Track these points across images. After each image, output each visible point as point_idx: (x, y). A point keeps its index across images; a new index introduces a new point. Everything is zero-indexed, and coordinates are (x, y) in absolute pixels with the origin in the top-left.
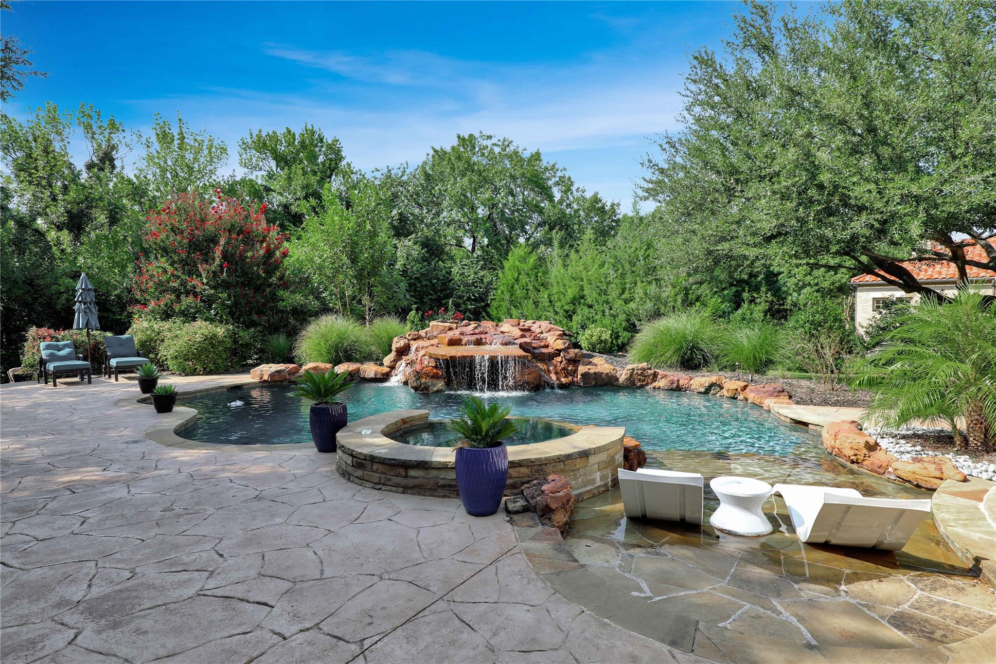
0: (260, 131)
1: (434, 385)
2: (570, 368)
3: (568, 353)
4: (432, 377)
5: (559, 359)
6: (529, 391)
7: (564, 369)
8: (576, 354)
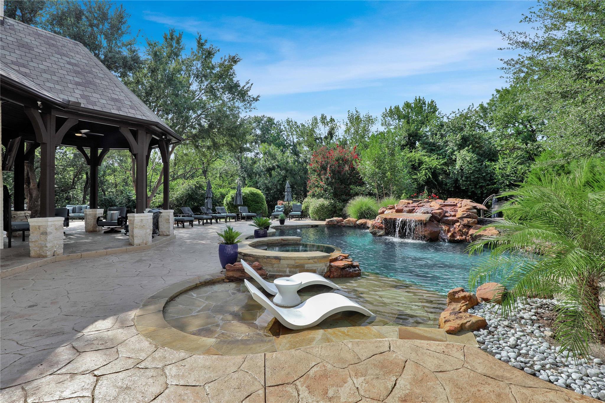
0: (391, 107)
1: (379, 232)
2: (464, 231)
3: (463, 221)
4: (379, 228)
5: (458, 224)
6: (427, 241)
7: (460, 230)
8: (468, 222)
